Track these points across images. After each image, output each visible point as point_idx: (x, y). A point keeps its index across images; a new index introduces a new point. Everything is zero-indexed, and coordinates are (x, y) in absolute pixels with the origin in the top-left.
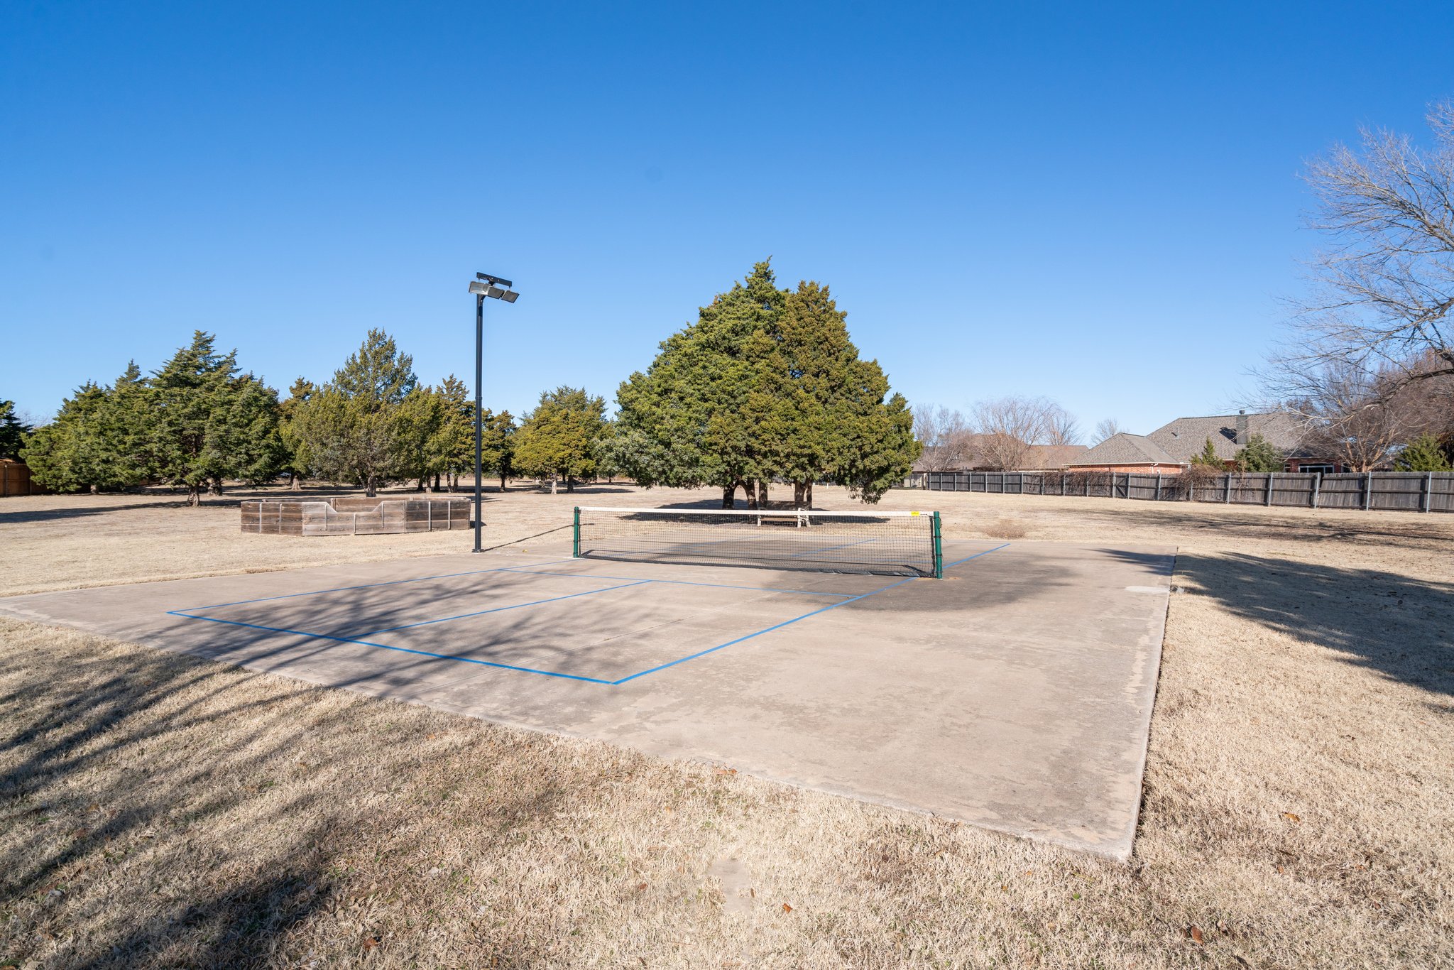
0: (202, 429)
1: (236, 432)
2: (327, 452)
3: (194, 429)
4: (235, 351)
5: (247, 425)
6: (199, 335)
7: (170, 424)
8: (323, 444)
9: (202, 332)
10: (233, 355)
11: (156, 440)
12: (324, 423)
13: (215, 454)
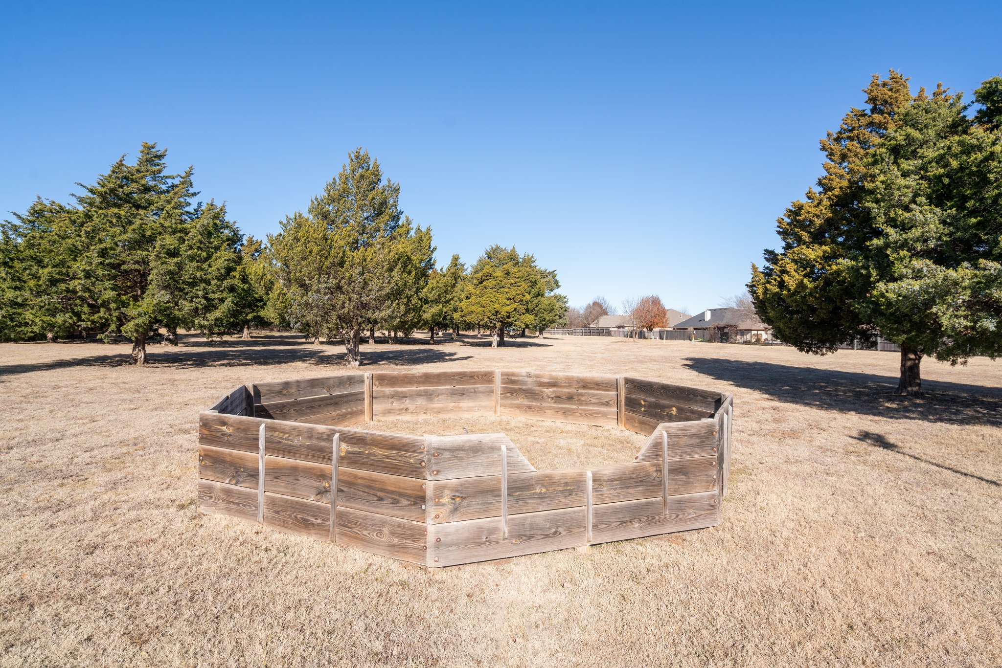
0: (145, 262)
1: (190, 267)
2: (312, 297)
3: (137, 262)
4: (191, 168)
5: (206, 259)
6: (148, 148)
7: (103, 253)
8: (303, 286)
9: (151, 143)
10: (189, 174)
11: (81, 275)
12: (304, 259)
13: (164, 296)
